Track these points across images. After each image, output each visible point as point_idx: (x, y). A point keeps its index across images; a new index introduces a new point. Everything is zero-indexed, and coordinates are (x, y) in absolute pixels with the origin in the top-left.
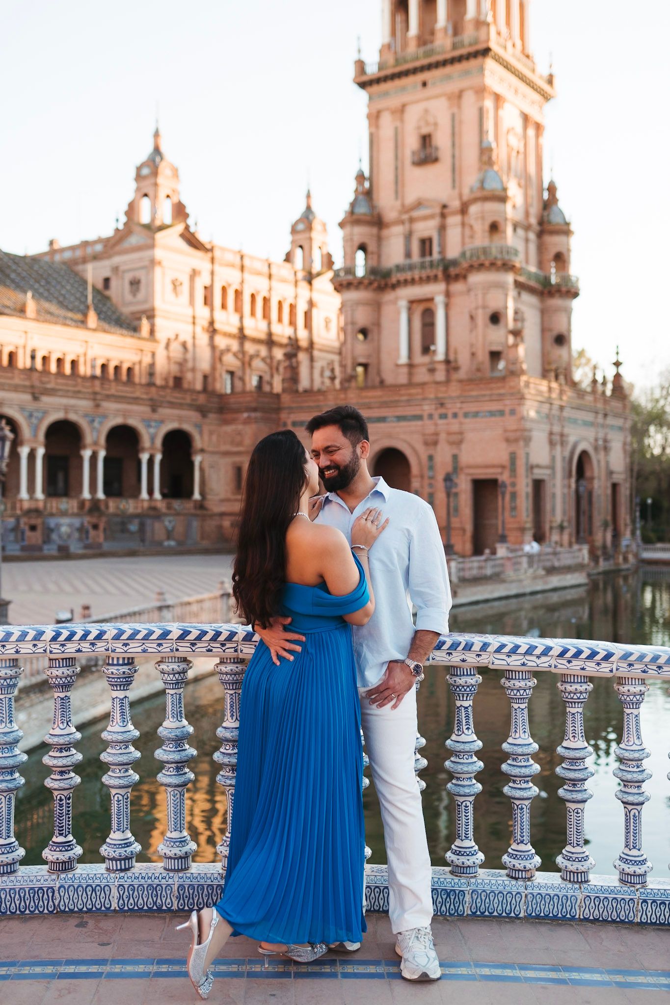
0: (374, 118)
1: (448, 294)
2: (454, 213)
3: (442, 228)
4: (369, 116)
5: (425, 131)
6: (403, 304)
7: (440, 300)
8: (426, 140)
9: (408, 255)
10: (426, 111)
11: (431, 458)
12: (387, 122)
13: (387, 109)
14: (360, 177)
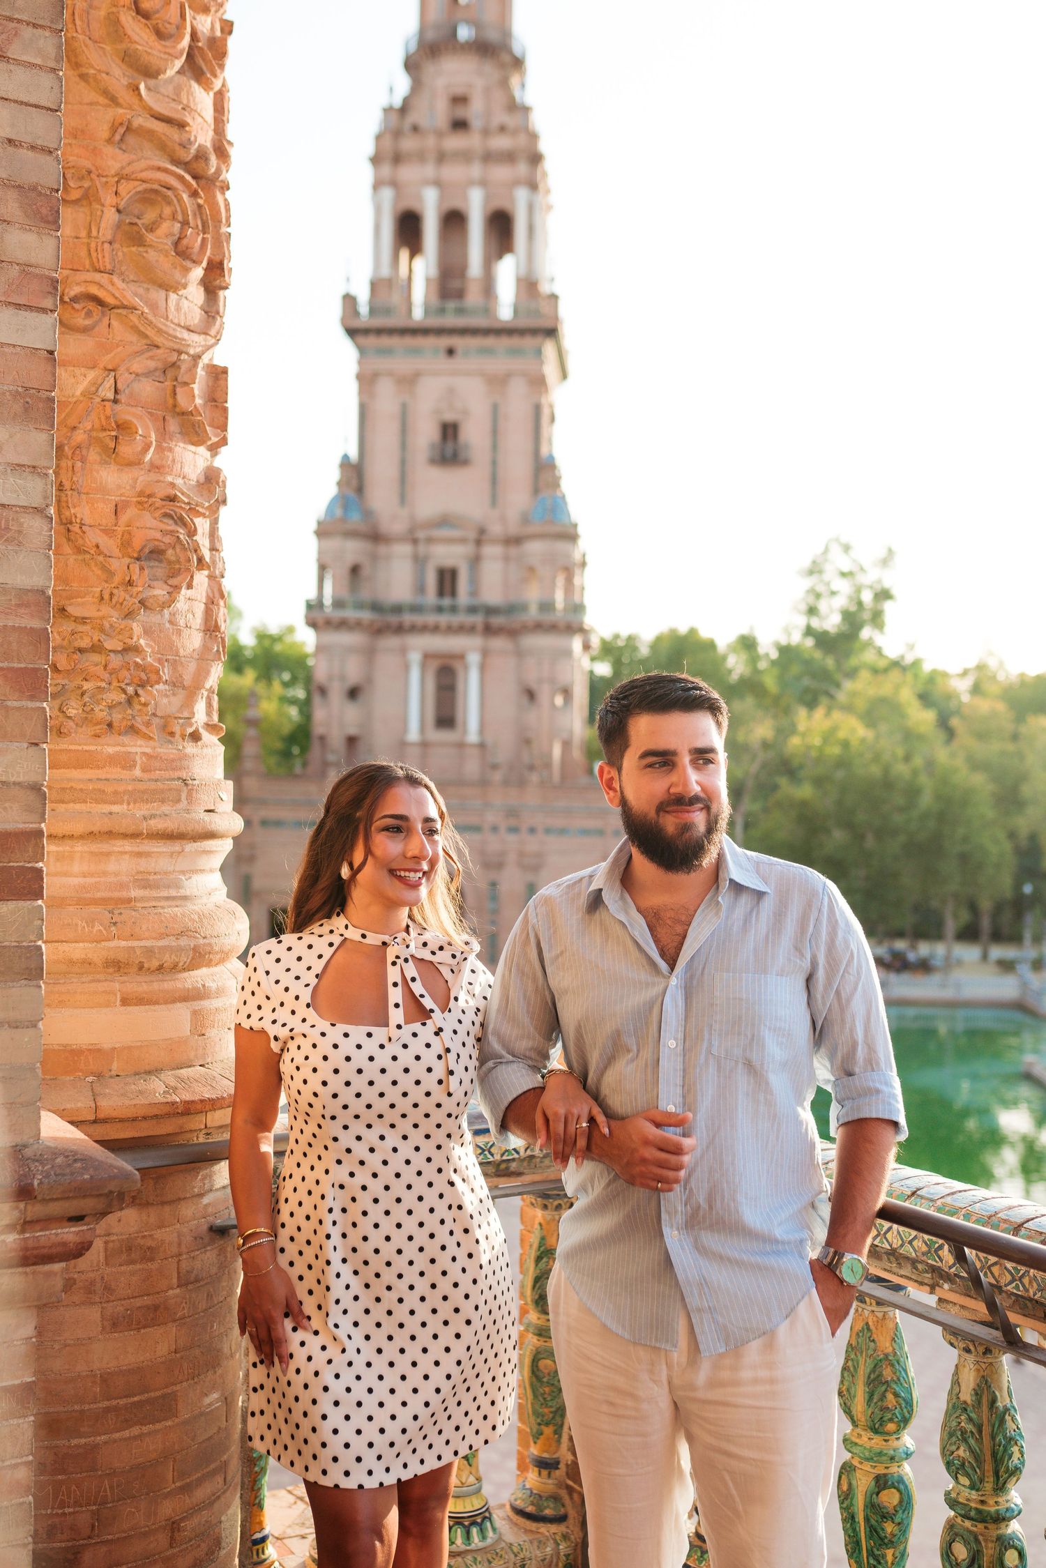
0: (366, 381)
1: (485, 653)
2: (494, 541)
3: (475, 561)
4: (360, 377)
5: (449, 417)
6: (415, 658)
7: (474, 659)
8: (449, 431)
9: (421, 589)
10: (451, 391)
11: (494, 884)
12: (386, 393)
13: (390, 374)
14: (345, 463)
